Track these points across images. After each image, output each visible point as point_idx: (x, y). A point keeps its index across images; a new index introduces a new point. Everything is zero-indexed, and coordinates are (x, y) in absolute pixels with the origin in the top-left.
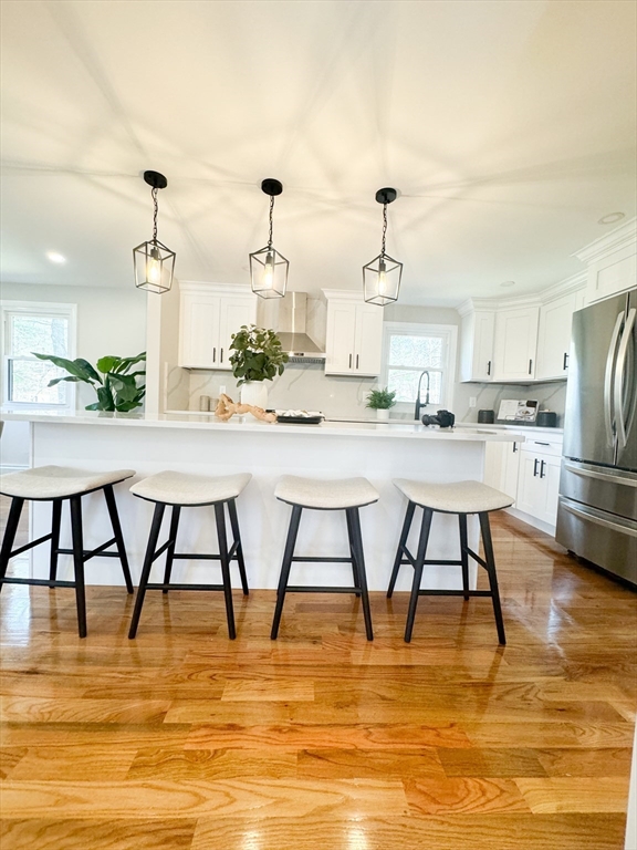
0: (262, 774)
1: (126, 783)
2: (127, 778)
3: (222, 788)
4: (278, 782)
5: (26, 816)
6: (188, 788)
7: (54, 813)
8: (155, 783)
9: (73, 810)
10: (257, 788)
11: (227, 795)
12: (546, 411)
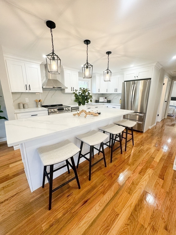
0: (140, 179)
1: (132, 196)
2: (131, 195)
3: (140, 185)
4: (143, 178)
5: (131, 212)
6: (138, 188)
7: (132, 208)
8: (134, 192)
9: (133, 205)
10: (142, 181)
11: (140, 188)
12: (109, 100)
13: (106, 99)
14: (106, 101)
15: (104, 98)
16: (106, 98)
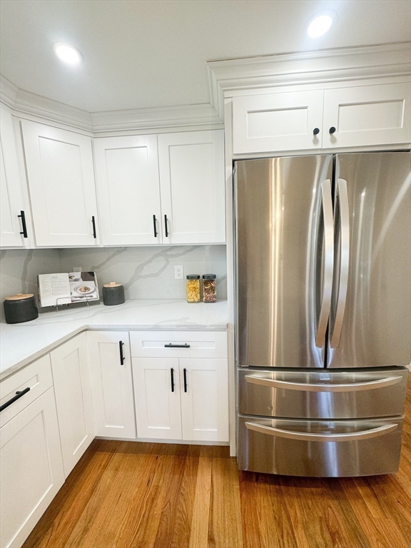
12: (113, 285)
13: (90, 284)
14: (96, 296)
15: (78, 275)
16: (88, 276)
